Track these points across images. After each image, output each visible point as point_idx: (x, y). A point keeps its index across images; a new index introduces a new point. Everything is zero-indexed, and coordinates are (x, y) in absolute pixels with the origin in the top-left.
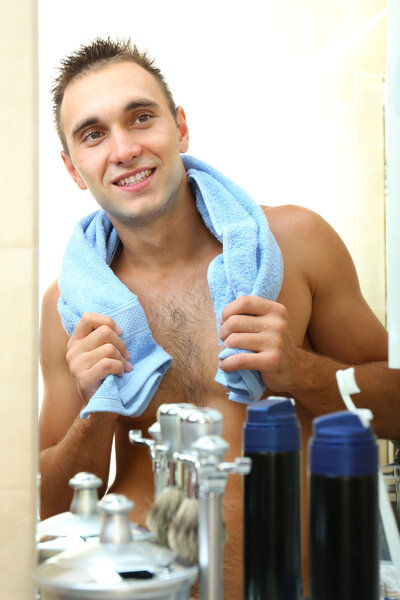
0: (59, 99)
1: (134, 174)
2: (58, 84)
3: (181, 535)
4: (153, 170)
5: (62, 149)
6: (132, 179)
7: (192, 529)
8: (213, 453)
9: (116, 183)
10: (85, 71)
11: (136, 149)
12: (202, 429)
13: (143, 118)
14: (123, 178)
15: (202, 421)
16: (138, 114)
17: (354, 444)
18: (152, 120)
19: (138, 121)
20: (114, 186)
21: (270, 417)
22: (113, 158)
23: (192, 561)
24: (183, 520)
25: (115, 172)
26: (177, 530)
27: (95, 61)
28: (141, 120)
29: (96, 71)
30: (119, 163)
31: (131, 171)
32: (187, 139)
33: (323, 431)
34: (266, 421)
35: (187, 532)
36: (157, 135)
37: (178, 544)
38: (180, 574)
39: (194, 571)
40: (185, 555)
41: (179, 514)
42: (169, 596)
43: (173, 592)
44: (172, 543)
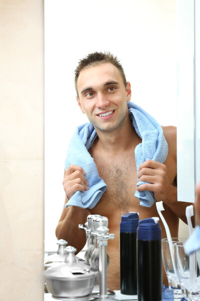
1: (105, 113)
3: (93, 261)
4: (114, 111)
6: (104, 115)
7: (97, 259)
8: (103, 232)
9: (98, 115)
11: (107, 102)
12: (101, 224)
13: (112, 89)
14: (101, 114)
15: (101, 221)
16: (110, 87)
18: (116, 90)
19: (109, 90)
20: (97, 116)
22: (97, 105)
23: (97, 269)
24: (94, 255)
25: (97, 111)
26: (92, 259)
28: (111, 90)
30: (100, 108)
31: (104, 111)
32: (131, 96)
33: (142, 225)
34: (128, 221)
35: (96, 260)
37: (92, 264)
38: (92, 273)
39: (97, 272)
40: (95, 267)
41: (93, 253)
42: (88, 280)
43: (89, 278)
44: (90, 263)
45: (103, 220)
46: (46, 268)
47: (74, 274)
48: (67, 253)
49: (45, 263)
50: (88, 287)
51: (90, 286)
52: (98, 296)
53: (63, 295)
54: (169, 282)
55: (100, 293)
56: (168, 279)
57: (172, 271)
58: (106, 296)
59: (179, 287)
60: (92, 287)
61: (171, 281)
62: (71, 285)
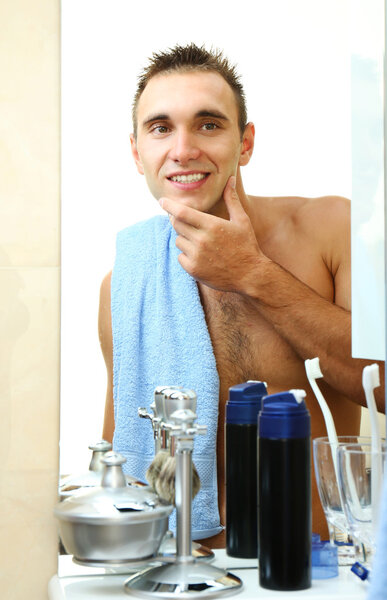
0: (142, 86)
1: (187, 174)
2: (145, 73)
3: (164, 484)
4: (206, 175)
5: (132, 132)
6: (184, 178)
7: (172, 480)
9: (169, 178)
10: (171, 70)
11: (195, 152)
12: (181, 403)
13: (210, 126)
14: (176, 175)
15: (181, 398)
17: (291, 415)
18: (219, 130)
19: (204, 128)
20: (167, 181)
21: (245, 397)
22: (171, 154)
23: (171, 502)
24: (166, 473)
25: (170, 168)
26: (162, 479)
27: (182, 64)
28: (208, 128)
29: (181, 73)
30: (176, 161)
31: (185, 171)
33: (268, 405)
35: (169, 482)
36: (217, 145)
37: (162, 490)
38: (160, 509)
39: (171, 507)
40: (167, 498)
41: (164, 468)
42: (151, 523)
43: (154, 520)
44: (158, 489)
45: (186, 396)
46: (62, 498)
47: (123, 510)
48: (108, 466)
49: (60, 489)
50: (151, 538)
51: (156, 535)
52: (172, 559)
53: (97, 555)
54: (331, 530)
55: (178, 554)
56: (329, 525)
57: (337, 508)
58: (191, 558)
59: (350, 543)
60: (158, 538)
61: (334, 527)
62: (114, 535)
